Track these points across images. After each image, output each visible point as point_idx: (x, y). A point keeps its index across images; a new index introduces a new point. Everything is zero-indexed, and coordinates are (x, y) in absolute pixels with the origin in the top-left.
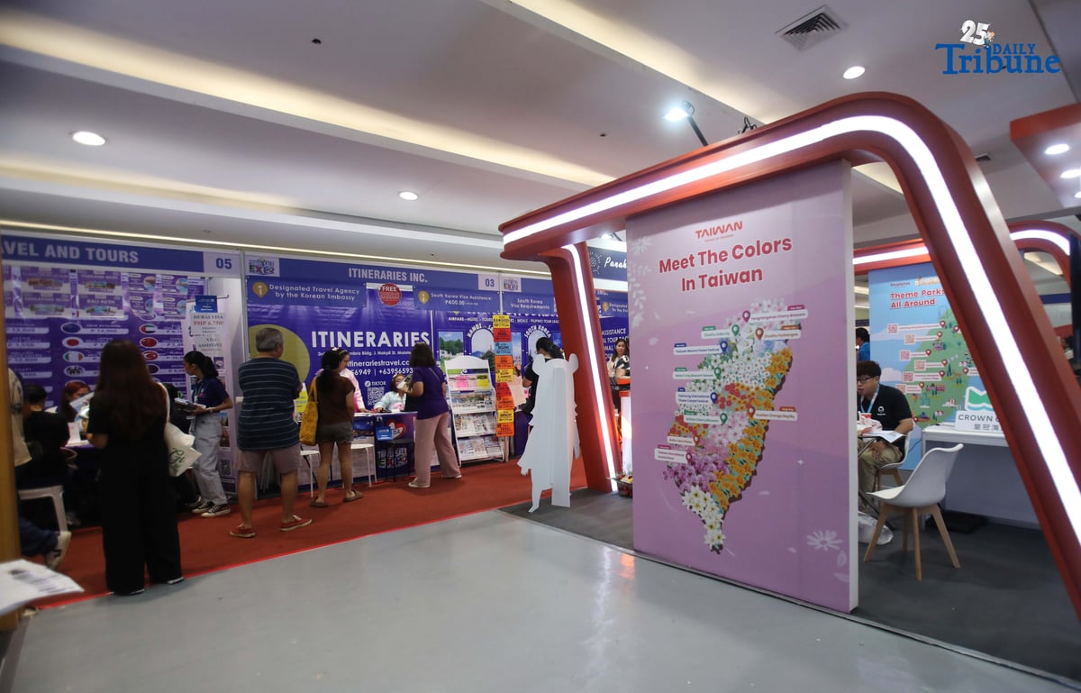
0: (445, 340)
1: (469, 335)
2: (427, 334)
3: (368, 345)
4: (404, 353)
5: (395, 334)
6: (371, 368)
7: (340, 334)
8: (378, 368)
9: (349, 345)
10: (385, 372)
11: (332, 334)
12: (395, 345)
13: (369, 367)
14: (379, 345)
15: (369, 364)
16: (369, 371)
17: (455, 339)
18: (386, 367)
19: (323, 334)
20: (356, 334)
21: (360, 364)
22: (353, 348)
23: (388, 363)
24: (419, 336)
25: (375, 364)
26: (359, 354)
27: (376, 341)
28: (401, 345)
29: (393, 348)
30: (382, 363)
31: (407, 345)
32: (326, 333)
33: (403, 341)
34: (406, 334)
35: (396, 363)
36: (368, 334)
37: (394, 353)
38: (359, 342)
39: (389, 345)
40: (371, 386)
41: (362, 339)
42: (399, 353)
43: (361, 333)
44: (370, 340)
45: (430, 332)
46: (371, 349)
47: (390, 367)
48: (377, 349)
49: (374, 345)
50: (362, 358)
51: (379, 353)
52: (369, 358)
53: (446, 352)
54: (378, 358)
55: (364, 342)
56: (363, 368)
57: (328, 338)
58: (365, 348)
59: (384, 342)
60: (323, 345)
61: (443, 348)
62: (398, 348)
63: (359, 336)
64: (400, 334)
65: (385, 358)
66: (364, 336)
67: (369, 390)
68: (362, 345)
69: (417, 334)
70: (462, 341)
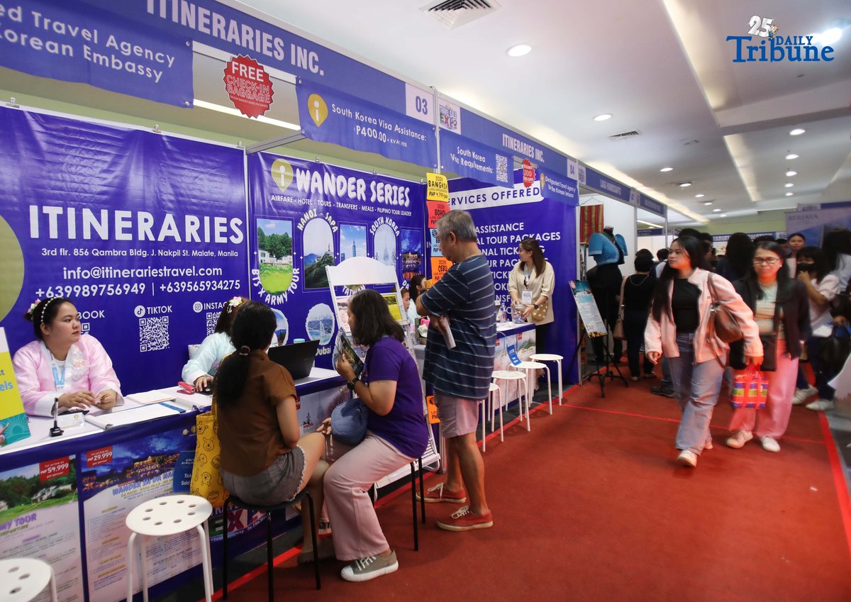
0: (267, 234)
1: (300, 227)
2: (240, 222)
3: (141, 237)
4: (202, 254)
5: (189, 218)
6: (146, 280)
7: (87, 214)
8: (159, 281)
9: (104, 235)
10: (170, 289)
11: (71, 212)
12: (188, 239)
13: (139, 281)
14: (161, 238)
15: (142, 273)
16: (143, 287)
17: (281, 233)
18: (171, 279)
19: (53, 212)
20: (119, 214)
21: (125, 273)
22: (111, 243)
23: (176, 272)
24: (228, 225)
25: (154, 273)
26: (124, 253)
27: (156, 230)
28: (198, 239)
29: (183, 245)
30: (166, 271)
31: (207, 239)
32: (60, 210)
33: (201, 232)
34: (207, 219)
35: (189, 272)
36: (141, 215)
37: (186, 253)
38: (125, 230)
39: (178, 239)
40: (147, 316)
41: (129, 225)
42: (195, 253)
43: (128, 214)
44: (145, 229)
45: (244, 219)
46: (146, 245)
47: (180, 279)
48: (156, 245)
49: (152, 238)
50: (130, 263)
51: (161, 253)
52: (143, 263)
53: (267, 254)
54: (157, 263)
55: (134, 230)
56: (131, 281)
57: (62, 220)
58: (134, 244)
59: (170, 233)
60: (54, 234)
61: (262, 247)
62: (193, 245)
63: (124, 219)
64: (195, 219)
65: (171, 263)
66: (134, 220)
67: (142, 322)
68: (129, 237)
69: (224, 220)
70: (290, 236)
